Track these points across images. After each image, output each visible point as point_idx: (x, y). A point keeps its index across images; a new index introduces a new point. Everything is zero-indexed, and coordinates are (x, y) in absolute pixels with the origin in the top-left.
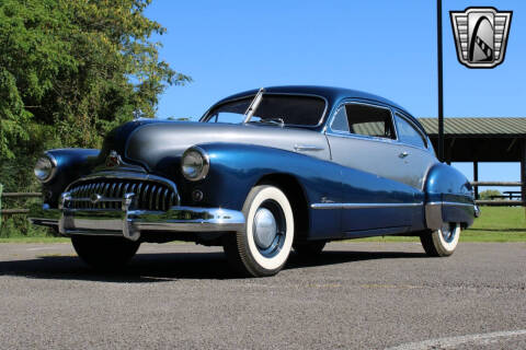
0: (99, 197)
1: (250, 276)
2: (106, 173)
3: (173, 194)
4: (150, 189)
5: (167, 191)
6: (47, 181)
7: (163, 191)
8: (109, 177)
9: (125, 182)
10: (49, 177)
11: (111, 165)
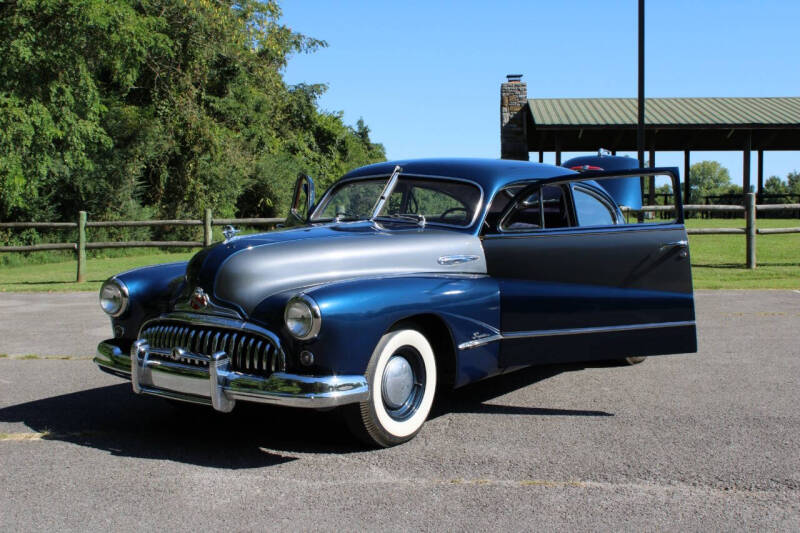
0: (181, 352)
1: (378, 447)
2: (190, 316)
3: (276, 351)
4: (247, 342)
5: (268, 346)
6: (118, 315)
7: (263, 346)
8: (194, 323)
9: (215, 330)
10: (119, 310)
11: (196, 307)
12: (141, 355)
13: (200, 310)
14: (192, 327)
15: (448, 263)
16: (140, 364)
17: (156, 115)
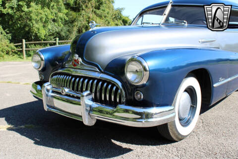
0: (66, 90)
2: (72, 70)
3: (119, 91)
4: (102, 85)
5: (115, 88)
6: (40, 69)
7: (112, 88)
8: (74, 74)
9: (85, 78)
10: (40, 67)
11: (75, 65)
12: (48, 91)
13: (77, 67)
14: (73, 76)
15: (204, 42)
16: (47, 95)
17: (81, 15)
